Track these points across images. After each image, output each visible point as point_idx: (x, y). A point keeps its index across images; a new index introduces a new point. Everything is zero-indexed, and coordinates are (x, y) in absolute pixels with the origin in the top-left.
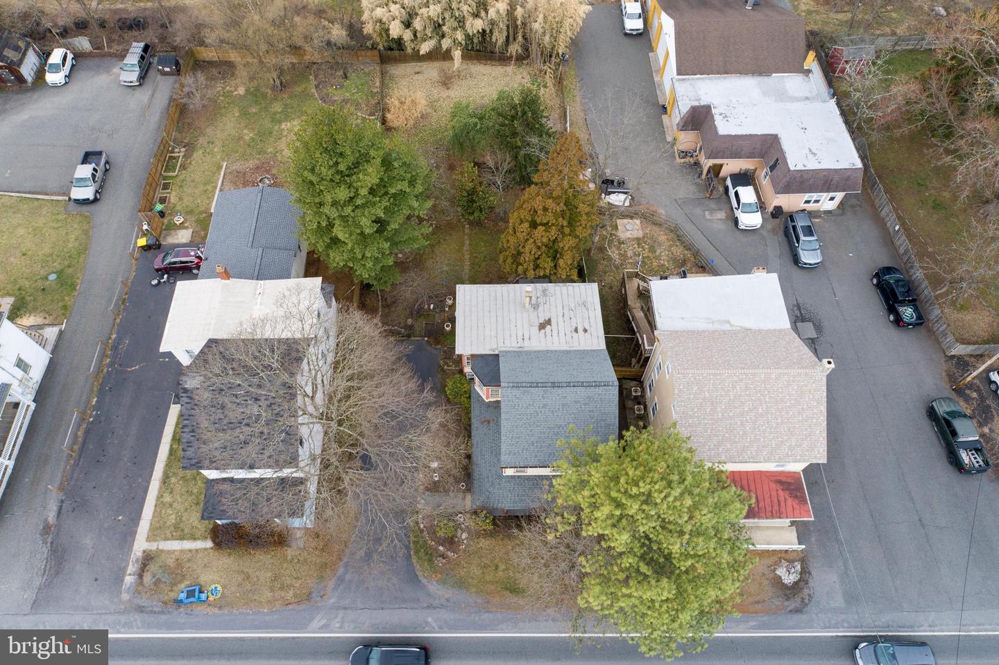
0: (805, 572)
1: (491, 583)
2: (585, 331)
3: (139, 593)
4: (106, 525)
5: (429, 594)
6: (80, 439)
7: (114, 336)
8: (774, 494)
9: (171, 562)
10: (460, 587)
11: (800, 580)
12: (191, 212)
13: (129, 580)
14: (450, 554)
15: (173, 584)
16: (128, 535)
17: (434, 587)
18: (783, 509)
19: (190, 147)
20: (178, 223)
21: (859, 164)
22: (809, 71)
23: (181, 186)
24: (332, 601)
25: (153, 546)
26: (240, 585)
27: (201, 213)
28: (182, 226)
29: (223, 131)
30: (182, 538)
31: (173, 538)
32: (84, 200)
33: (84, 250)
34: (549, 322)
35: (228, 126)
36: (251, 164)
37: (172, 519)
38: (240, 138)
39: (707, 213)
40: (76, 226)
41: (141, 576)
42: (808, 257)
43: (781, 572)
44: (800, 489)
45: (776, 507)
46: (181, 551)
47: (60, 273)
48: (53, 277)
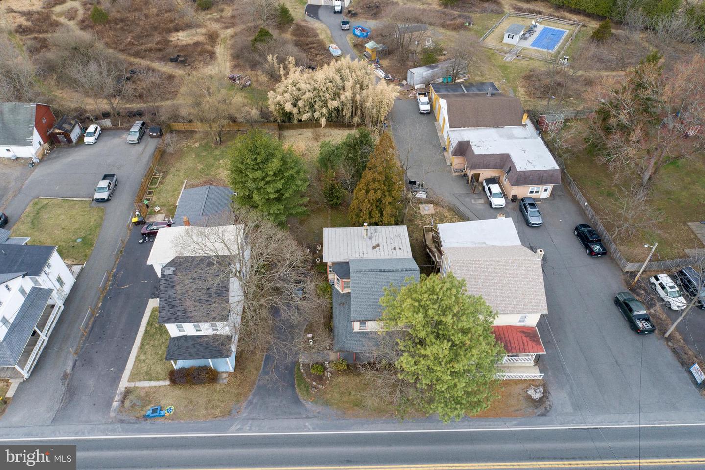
0: (546, 392)
1: (347, 402)
2: (400, 249)
3: (121, 412)
4: (103, 373)
5: (306, 410)
6: (90, 326)
7: (114, 270)
8: (520, 339)
9: (143, 394)
10: (327, 405)
11: (543, 397)
12: (164, 205)
13: (115, 404)
14: (320, 386)
15: (143, 406)
16: (117, 378)
17: (309, 405)
18: (526, 347)
19: (165, 173)
20: (156, 211)
21: (557, 167)
22: (525, 125)
23: (159, 193)
24: (244, 415)
25: (132, 385)
26: (186, 406)
27: (170, 206)
28: (159, 212)
29: (185, 165)
30: (150, 380)
31: (145, 380)
32: (102, 199)
33: (99, 225)
34: (378, 245)
35: (189, 162)
36: (201, 181)
37: (145, 369)
38: (196, 168)
39: (473, 201)
40: (95, 214)
41: (123, 402)
42: (534, 220)
43: (531, 392)
44: (535, 336)
45: (522, 347)
46: (149, 387)
47: (84, 238)
48: (79, 240)
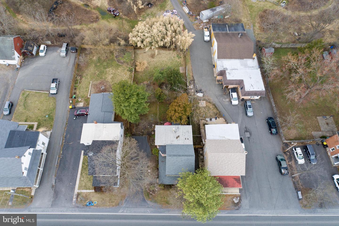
0: (240, 200)
1: (163, 201)
2: (188, 139)
3: (77, 203)
4: (67, 185)
5: (148, 204)
6: (59, 163)
7: (65, 134)
8: (233, 182)
9: (84, 195)
10: (156, 202)
11: (239, 202)
12: (83, 97)
13: (74, 200)
14: (153, 194)
15: (85, 201)
16: (73, 188)
17: (149, 202)
18: (235, 185)
19: (81, 76)
21: (264, 89)
22: (254, 58)
23: (79, 89)
24: (124, 205)
25: (79, 191)
26: (101, 201)
27: (86, 97)
28: (81, 102)
30: (87, 189)
31: (84, 189)
32: (54, 94)
33: (55, 108)
34: (179, 136)
35: (91, 70)
36: (99, 82)
37: (84, 184)
38: (95, 73)
39: (224, 99)
40: (52, 101)
41: (77, 199)
42: (250, 114)
43: (234, 200)
44: (240, 180)
45: (233, 185)
46: (87, 192)
47: (49, 115)
48: (47, 116)
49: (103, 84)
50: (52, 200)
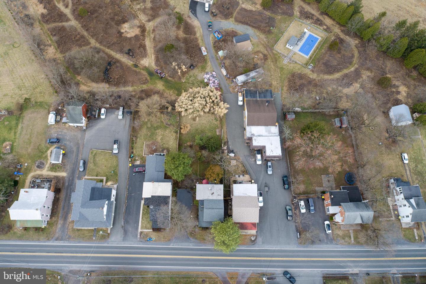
0: (256, 238)
1: (201, 238)
2: (220, 195)
3: (141, 239)
4: (133, 226)
6: (125, 209)
7: (128, 187)
8: (251, 226)
9: (145, 233)
10: (196, 239)
13: (139, 236)
14: (194, 233)
15: (146, 237)
16: (137, 228)
17: (191, 239)
19: (136, 137)
21: (281, 154)
22: (277, 126)
23: (136, 149)
24: (174, 241)
25: (142, 230)
26: (158, 238)
28: (138, 160)
30: (147, 229)
31: (145, 229)
32: (116, 153)
33: (117, 165)
34: (213, 193)
36: (151, 142)
37: (144, 226)
38: (147, 135)
39: (251, 158)
40: (115, 159)
42: (270, 172)
43: (252, 238)
44: (256, 225)
45: (251, 228)
46: (147, 231)
47: (114, 171)
48: (112, 172)
49: (154, 145)
50: (123, 236)
